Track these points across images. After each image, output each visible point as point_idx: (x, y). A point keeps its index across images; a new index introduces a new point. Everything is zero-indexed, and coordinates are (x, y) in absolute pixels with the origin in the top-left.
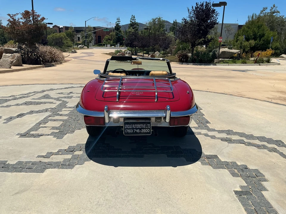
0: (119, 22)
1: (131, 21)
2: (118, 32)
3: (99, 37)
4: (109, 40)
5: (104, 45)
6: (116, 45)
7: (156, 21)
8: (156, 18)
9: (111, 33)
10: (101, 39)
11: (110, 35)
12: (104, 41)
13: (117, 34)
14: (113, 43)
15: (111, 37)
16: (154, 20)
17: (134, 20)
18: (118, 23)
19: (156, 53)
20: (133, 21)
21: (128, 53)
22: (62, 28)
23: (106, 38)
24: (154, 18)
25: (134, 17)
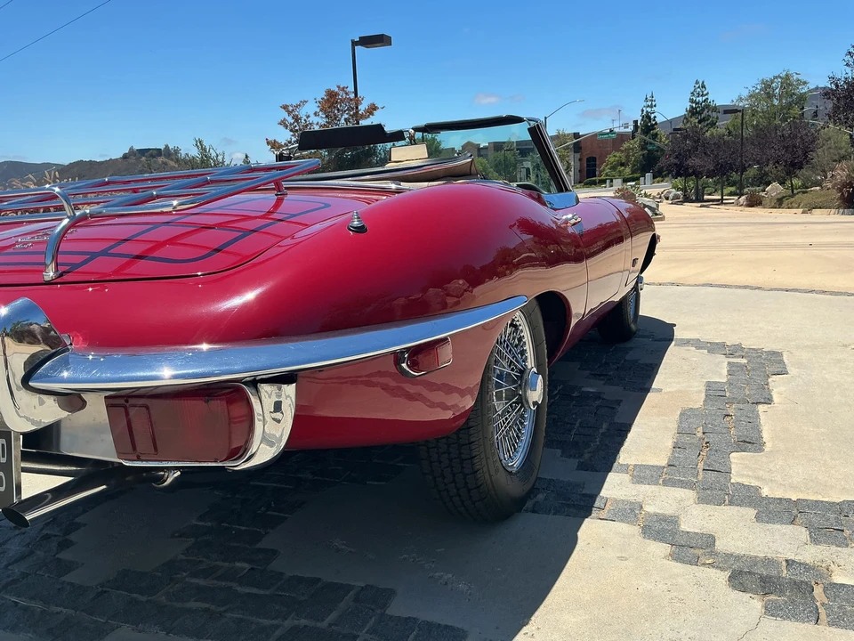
0: (651, 107)
1: (691, 101)
2: (647, 138)
3: (589, 160)
4: (622, 165)
5: (604, 182)
6: (642, 179)
7: (773, 85)
8: (776, 77)
9: (626, 145)
10: (595, 165)
11: (622, 151)
12: (604, 170)
13: (644, 146)
14: (633, 173)
15: (627, 156)
16: (767, 85)
17: (702, 95)
18: (649, 110)
19: (772, 189)
20: (700, 99)
21: (671, 196)
22: (485, 148)
23: (612, 159)
24: (768, 76)
25: (703, 86)
